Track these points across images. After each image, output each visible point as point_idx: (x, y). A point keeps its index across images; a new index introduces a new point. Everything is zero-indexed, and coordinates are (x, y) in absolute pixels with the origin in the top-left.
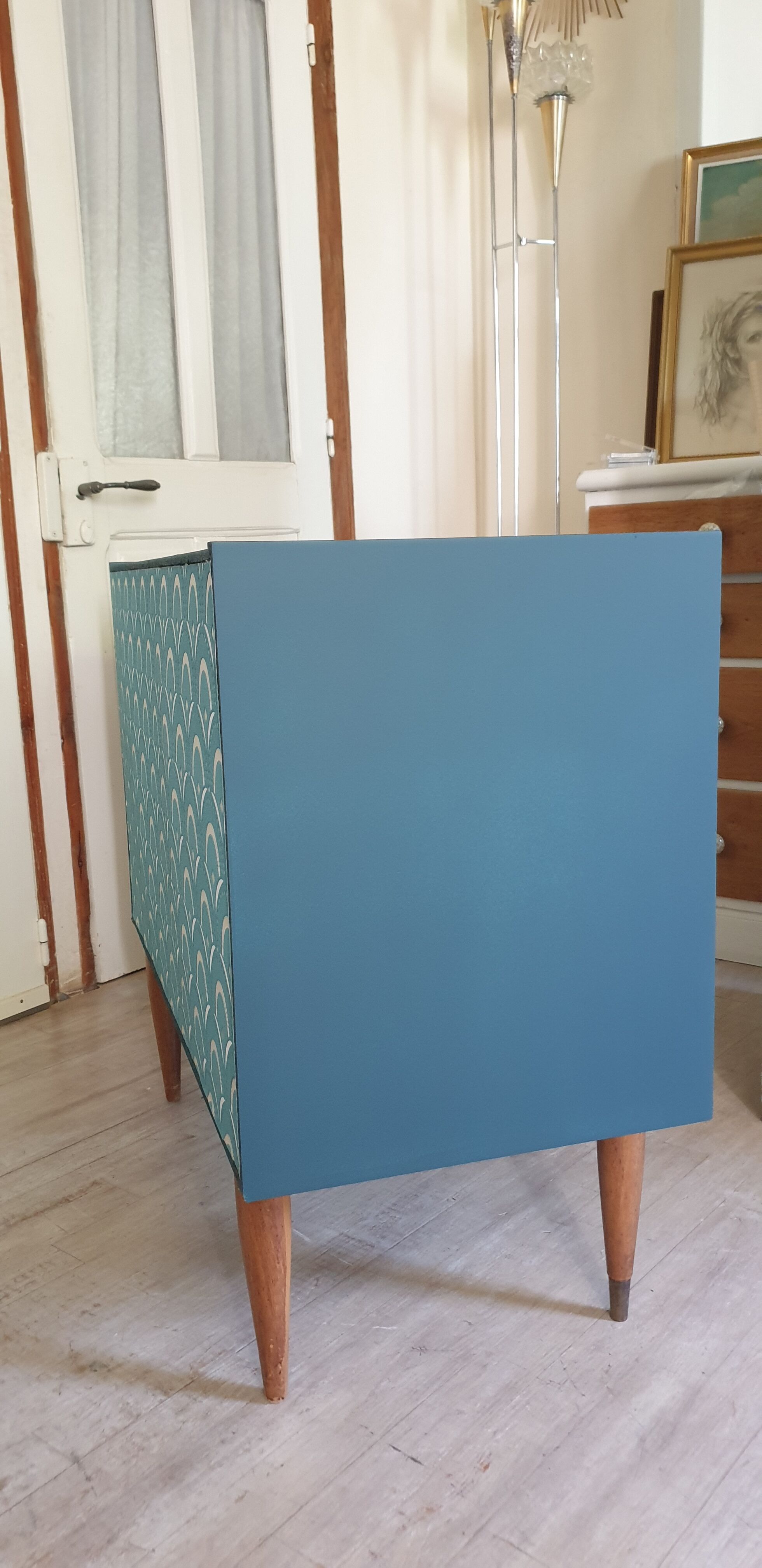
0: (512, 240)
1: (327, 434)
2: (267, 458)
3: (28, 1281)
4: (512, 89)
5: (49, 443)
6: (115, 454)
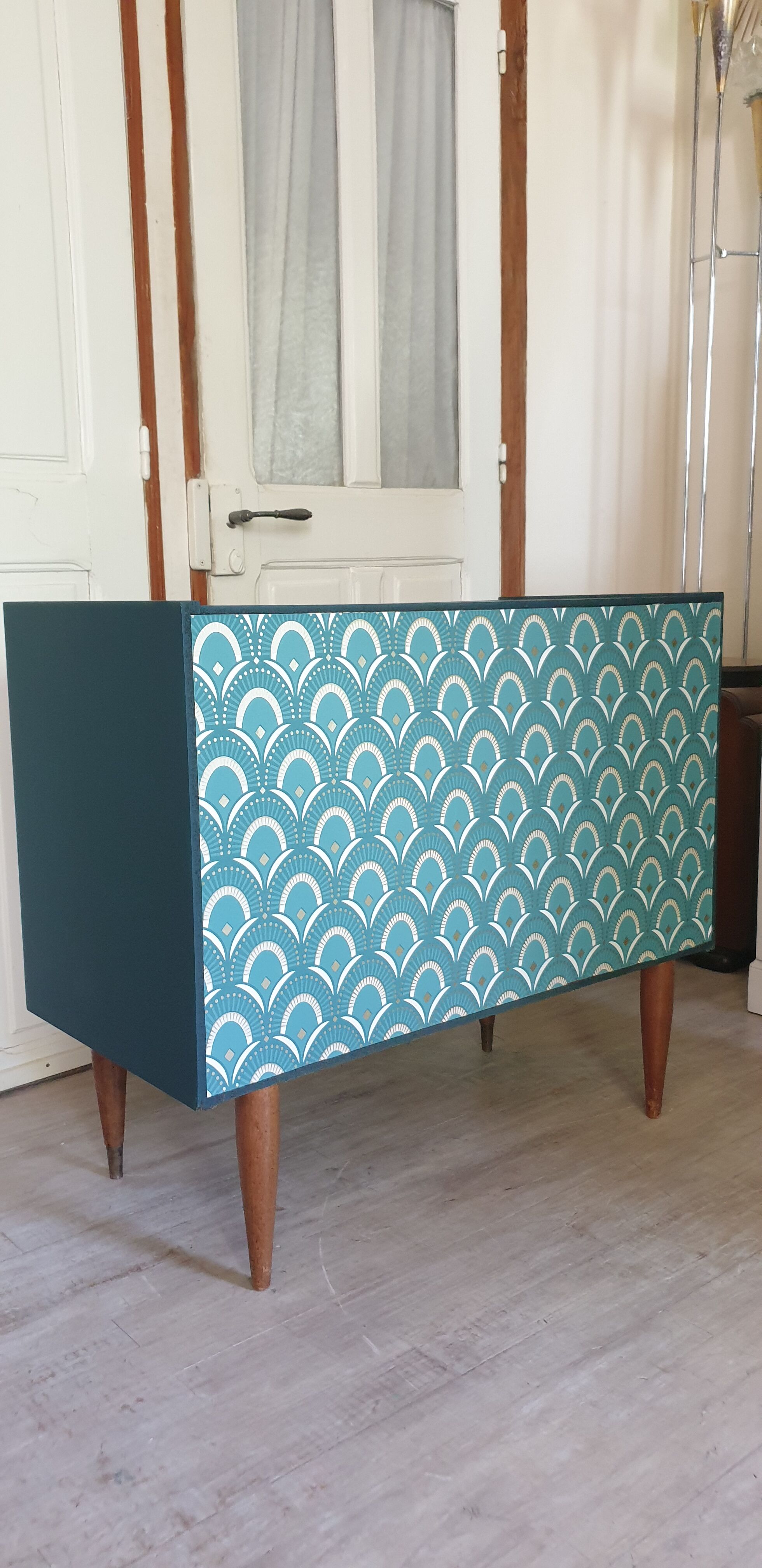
0: (710, 253)
1: (499, 459)
2: (433, 485)
3: (77, 1360)
4: (718, 89)
5: (201, 469)
6: (271, 481)
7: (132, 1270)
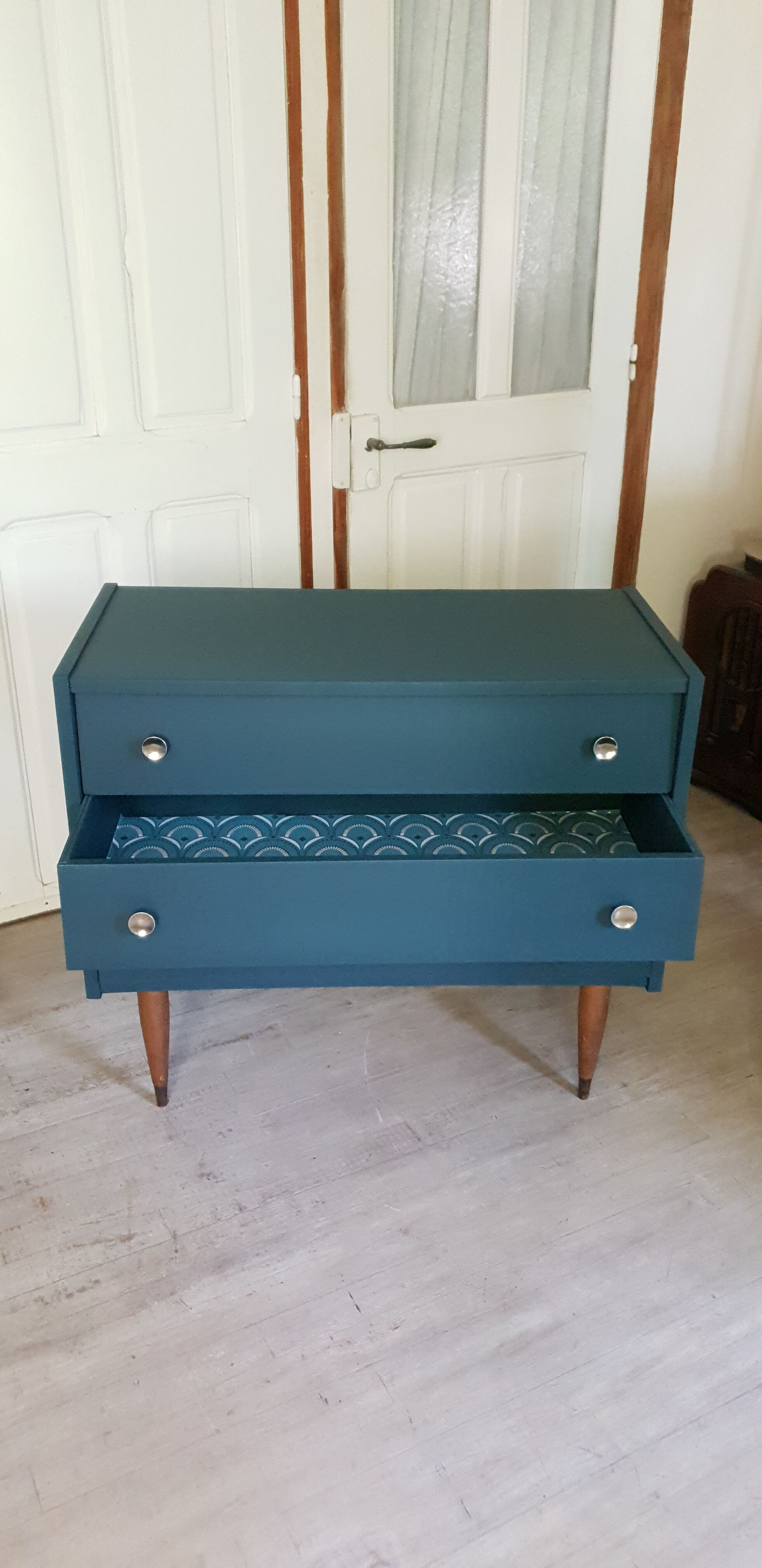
1: (630, 359)
2: (562, 388)
5: (345, 403)
7: (242, 1038)
